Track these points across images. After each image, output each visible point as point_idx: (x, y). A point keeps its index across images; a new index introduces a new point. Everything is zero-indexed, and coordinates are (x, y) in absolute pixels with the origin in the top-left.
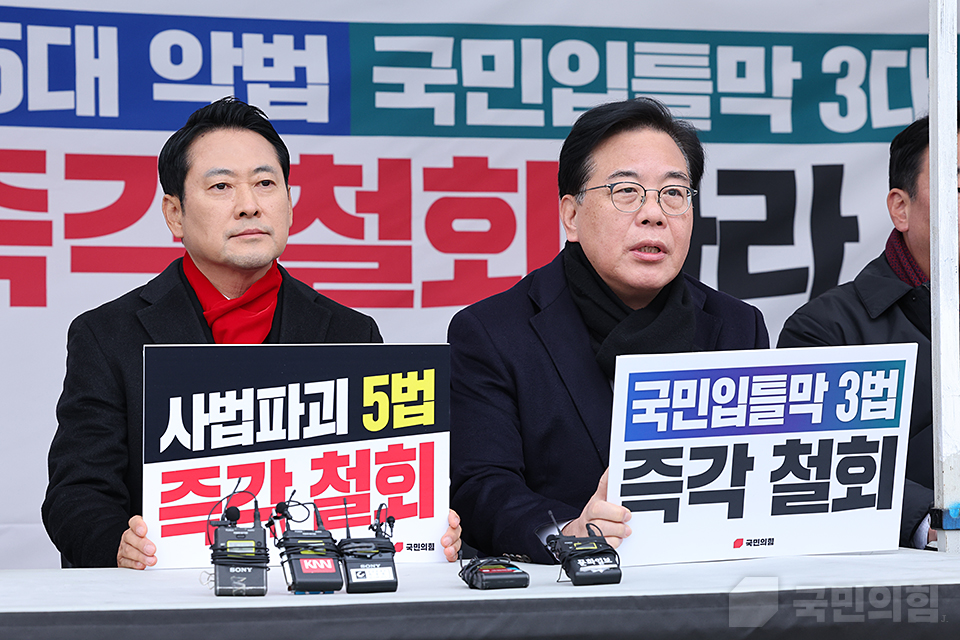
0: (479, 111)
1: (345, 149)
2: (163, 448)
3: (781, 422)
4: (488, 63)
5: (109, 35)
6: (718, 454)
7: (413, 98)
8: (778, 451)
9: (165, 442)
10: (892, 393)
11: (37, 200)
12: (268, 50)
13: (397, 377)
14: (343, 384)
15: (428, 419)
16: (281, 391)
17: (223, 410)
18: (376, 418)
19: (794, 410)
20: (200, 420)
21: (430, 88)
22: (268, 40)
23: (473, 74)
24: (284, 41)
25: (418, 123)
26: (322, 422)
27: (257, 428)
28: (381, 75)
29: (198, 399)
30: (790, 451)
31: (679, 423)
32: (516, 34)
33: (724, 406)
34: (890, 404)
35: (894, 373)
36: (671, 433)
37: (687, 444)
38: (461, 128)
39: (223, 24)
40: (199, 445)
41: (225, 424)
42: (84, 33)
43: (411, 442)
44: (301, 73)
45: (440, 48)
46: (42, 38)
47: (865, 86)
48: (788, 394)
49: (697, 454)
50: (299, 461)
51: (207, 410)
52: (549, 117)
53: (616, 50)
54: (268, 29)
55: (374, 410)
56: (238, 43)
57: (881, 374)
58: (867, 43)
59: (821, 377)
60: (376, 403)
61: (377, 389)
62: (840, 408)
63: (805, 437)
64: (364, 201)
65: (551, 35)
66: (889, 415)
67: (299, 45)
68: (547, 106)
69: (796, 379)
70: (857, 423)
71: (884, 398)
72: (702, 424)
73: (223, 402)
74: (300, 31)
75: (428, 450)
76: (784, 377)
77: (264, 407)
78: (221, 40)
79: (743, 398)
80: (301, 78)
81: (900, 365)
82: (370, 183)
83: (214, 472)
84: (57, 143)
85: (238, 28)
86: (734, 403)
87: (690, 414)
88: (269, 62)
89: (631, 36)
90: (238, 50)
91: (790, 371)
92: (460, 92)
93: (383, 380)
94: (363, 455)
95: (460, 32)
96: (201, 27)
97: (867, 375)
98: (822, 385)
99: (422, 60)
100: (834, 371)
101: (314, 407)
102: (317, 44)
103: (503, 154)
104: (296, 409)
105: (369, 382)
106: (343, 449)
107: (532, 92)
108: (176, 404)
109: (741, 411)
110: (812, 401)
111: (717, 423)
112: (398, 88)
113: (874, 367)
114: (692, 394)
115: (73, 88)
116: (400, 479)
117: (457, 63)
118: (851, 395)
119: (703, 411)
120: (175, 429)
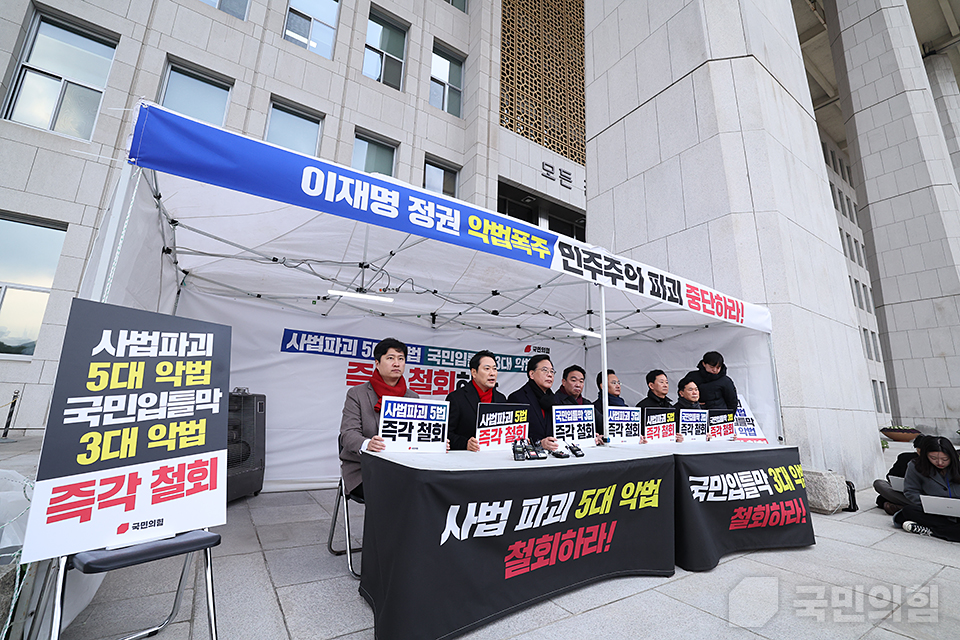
0: (444, 362)
1: (422, 367)
4: (446, 354)
7: (434, 359)
17: (492, 417)
21: (437, 358)
23: (443, 356)
24: (414, 348)
25: (434, 364)
26: (508, 420)
27: (497, 421)
28: (429, 355)
29: (488, 415)
32: (451, 350)
38: (441, 365)
44: (416, 353)
45: (439, 352)
51: (489, 417)
52: (454, 364)
54: (412, 346)
58: (501, 356)
64: (424, 376)
65: (456, 351)
67: (417, 349)
68: (454, 362)
73: (492, 415)
74: (417, 347)
77: (499, 417)
80: (416, 355)
82: (426, 373)
92: (441, 359)
95: (442, 349)
99: (436, 353)
102: (420, 349)
103: (447, 370)
108: (484, 415)
112: (431, 358)
117: (441, 354)
120: (483, 421)
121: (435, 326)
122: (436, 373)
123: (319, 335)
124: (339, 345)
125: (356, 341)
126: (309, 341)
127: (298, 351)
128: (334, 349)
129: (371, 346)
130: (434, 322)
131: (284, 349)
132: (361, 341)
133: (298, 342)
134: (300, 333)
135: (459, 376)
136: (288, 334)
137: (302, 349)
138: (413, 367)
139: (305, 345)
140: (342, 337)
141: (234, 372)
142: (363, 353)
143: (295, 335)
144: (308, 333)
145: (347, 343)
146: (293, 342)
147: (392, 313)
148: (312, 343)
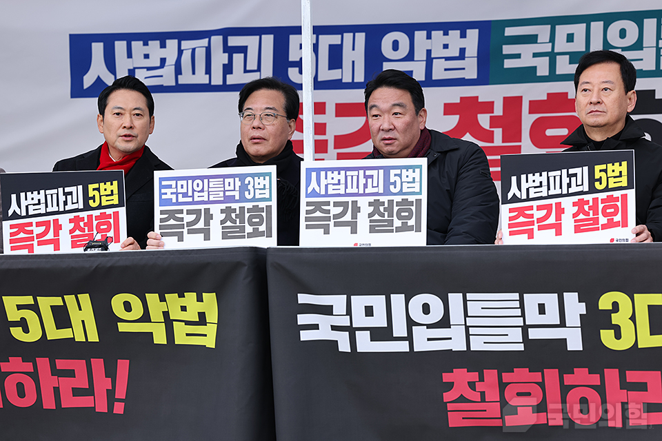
0: (563, 66)
2: (10, 214)
3: (222, 199)
4: (570, 38)
5: (361, 37)
6: (198, 212)
7: (526, 61)
8: (222, 211)
9: (10, 212)
10: (267, 186)
12: (446, 40)
13: (102, 184)
14: (80, 187)
15: (116, 202)
16: (55, 191)
17: (33, 199)
18: (94, 202)
19: (227, 194)
20: (24, 203)
21: (535, 55)
22: (446, 34)
23: (561, 45)
24: (455, 34)
25: (528, 75)
26: (73, 203)
27: (47, 206)
28: (507, 49)
29: (23, 195)
30: (227, 211)
31: (181, 199)
32: (587, 19)
33: (199, 192)
34: (267, 191)
35: (267, 178)
36: (178, 203)
37: (185, 208)
38: (552, 77)
39: (421, 26)
40: (24, 214)
41: (34, 205)
42: (348, 37)
43: (109, 211)
44: (463, 51)
45: (543, 32)
46: (326, 41)
48: (224, 187)
49: (189, 212)
50: (64, 220)
51: (26, 199)
53: (650, 24)
54: (446, 27)
55: (93, 198)
56: (429, 37)
57: (262, 178)
59: (237, 179)
60: (94, 195)
61: (94, 189)
62: (247, 193)
63: (234, 206)
64: (495, 122)
66: (267, 196)
67: (463, 35)
69: (227, 181)
70: (254, 199)
71: (264, 189)
72: (190, 199)
73: (32, 196)
74: (463, 27)
75: (116, 214)
76: (222, 179)
77: (49, 197)
78: (420, 35)
79: (206, 189)
80: (462, 55)
81: (269, 174)
82: (498, 111)
83: (30, 224)
84: (332, 98)
85: (429, 28)
86: (202, 191)
87: (185, 195)
88: (446, 46)
89: (660, 15)
90: (430, 40)
91: (225, 177)
92: (552, 56)
93: (96, 186)
94: (90, 217)
95: (554, 22)
96: (409, 29)
97: (256, 178)
98: (238, 183)
99: (532, 39)
100: (242, 177)
101: (69, 197)
102: (473, 34)
104: (62, 198)
105: (91, 187)
106: (81, 214)
108: (14, 197)
109: (205, 194)
110: (234, 190)
111: (196, 199)
112: (518, 56)
113: (259, 175)
114: (185, 186)
115: (341, 68)
116: (106, 227)
117: (552, 39)
118: (250, 187)
119: (190, 194)
120: (14, 207)
122: (535, 106)
123: (162, 38)
124: (219, 59)
125: (268, 40)
126: (138, 60)
128: (208, 71)
131: (77, 91)
132: (282, 36)
133: (111, 65)
134: (109, 40)
136: (80, 47)
138: (454, 95)
140: (226, 33)
143: (99, 47)
144: (129, 38)
145: (243, 50)
146: (97, 70)
148: (148, 63)
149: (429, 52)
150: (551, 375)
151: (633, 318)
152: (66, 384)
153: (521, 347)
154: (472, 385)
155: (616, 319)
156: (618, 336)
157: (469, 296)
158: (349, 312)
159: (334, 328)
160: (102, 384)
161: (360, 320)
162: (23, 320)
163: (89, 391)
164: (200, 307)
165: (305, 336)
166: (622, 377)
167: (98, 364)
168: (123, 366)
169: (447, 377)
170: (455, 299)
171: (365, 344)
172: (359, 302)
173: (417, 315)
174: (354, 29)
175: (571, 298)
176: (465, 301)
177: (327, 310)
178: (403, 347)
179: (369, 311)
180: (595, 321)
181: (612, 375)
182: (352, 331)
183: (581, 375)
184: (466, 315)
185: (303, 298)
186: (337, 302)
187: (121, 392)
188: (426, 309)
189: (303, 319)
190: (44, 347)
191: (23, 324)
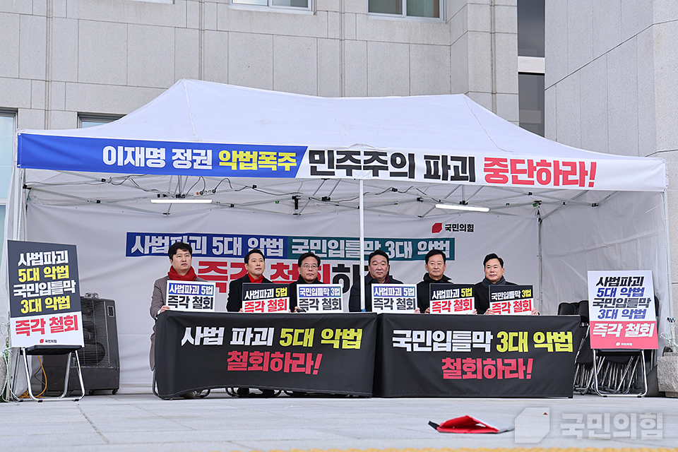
1: (286, 262)
4: (315, 245)
5: (240, 239)
7: (300, 251)
9: (246, 298)
11: (225, 272)
12: (271, 242)
20: (251, 295)
22: (271, 240)
23: (312, 247)
24: (275, 240)
27: (259, 296)
28: (294, 247)
31: (307, 295)
32: (321, 239)
39: (262, 237)
41: (255, 295)
42: (235, 239)
44: (278, 246)
45: (306, 242)
46: (227, 240)
47: (394, 249)
52: (328, 255)
53: (342, 242)
54: (272, 237)
56: (265, 240)
58: (395, 240)
60: (278, 293)
64: (290, 272)
65: (328, 239)
67: (278, 241)
68: (327, 253)
71: (338, 292)
74: (278, 238)
75: (286, 300)
77: (261, 293)
78: (262, 240)
80: (278, 248)
82: (291, 269)
84: (229, 260)
85: (266, 237)
88: (271, 244)
89: (345, 239)
90: (266, 242)
93: (279, 289)
95: (310, 238)
96: (258, 237)
99: (302, 244)
102: (281, 240)
105: (277, 289)
107: (324, 250)
108: (247, 292)
112: (297, 249)
115: (233, 250)
116: (281, 304)
117: (309, 245)
120: (247, 296)
121: (298, 211)
123: (163, 236)
125: (205, 238)
126: (153, 243)
127: (144, 255)
129: (223, 242)
130: (296, 207)
131: (129, 254)
132: (210, 237)
133: (143, 246)
134: (143, 235)
135: (335, 270)
136: (131, 238)
137: (147, 252)
138: (275, 262)
139: (150, 248)
140: (189, 235)
141: (83, 280)
142: (214, 251)
143: (138, 238)
144: (151, 235)
145: (195, 241)
146: (138, 246)
147: (243, 202)
148: (157, 244)
149: (265, 246)
150: (479, 360)
151: (508, 341)
152: (295, 363)
153: (470, 350)
154: (452, 364)
155: (502, 341)
156: (502, 347)
157: (454, 332)
158: (412, 337)
159: (406, 343)
160: (310, 363)
161: (415, 339)
162: (286, 338)
163: (304, 366)
164: (355, 334)
165: (395, 345)
166: (503, 361)
167: (309, 355)
168: (319, 356)
169: (443, 361)
170: (449, 333)
171: (416, 348)
172: (416, 333)
173: (435, 338)
174: (238, 236)
175: (488, 333)
176: (452, 333)
177: (404, 336)
178: (430, 349)
179: (419, 336)
180: (496, 341)
181: (499, 361)
182: (412, 343)
183: (489, 361)
184: (452, 339)
185: (395, 332)
186: (408, 333)
187: (317, 366)
188: (439, 336)
189: (394, 339)
190: (292, 348)
191: (285, 340)
